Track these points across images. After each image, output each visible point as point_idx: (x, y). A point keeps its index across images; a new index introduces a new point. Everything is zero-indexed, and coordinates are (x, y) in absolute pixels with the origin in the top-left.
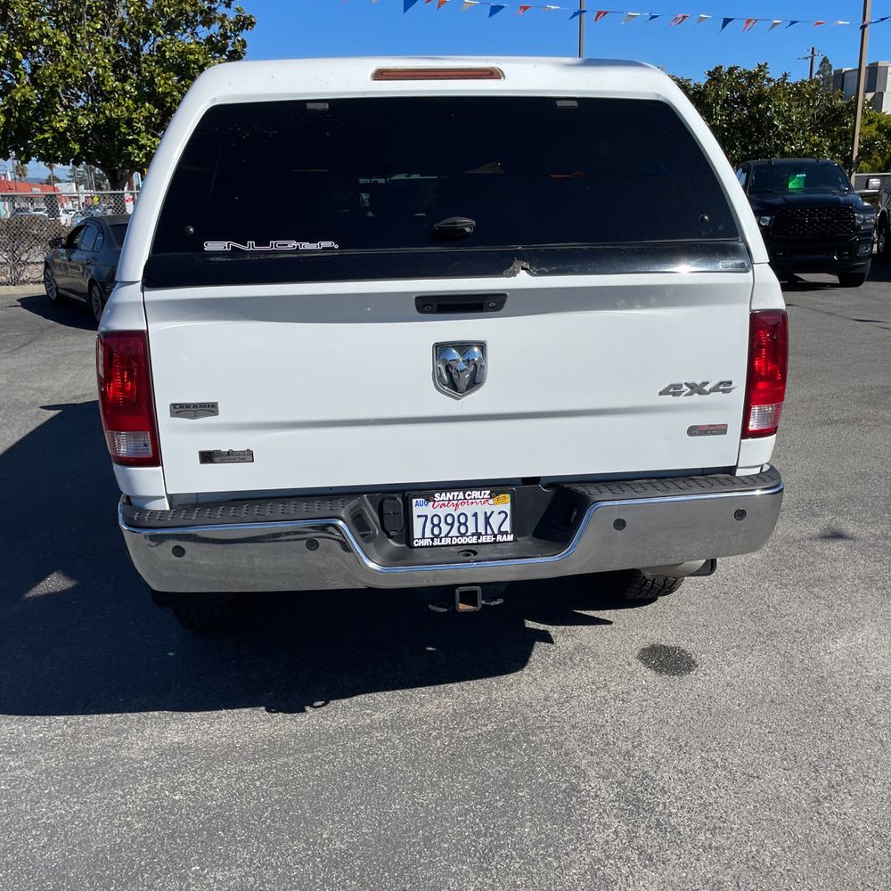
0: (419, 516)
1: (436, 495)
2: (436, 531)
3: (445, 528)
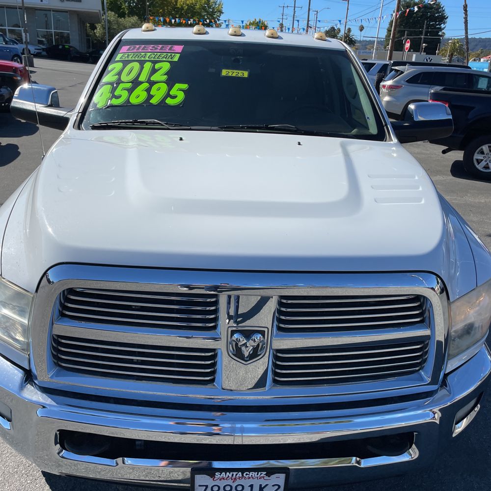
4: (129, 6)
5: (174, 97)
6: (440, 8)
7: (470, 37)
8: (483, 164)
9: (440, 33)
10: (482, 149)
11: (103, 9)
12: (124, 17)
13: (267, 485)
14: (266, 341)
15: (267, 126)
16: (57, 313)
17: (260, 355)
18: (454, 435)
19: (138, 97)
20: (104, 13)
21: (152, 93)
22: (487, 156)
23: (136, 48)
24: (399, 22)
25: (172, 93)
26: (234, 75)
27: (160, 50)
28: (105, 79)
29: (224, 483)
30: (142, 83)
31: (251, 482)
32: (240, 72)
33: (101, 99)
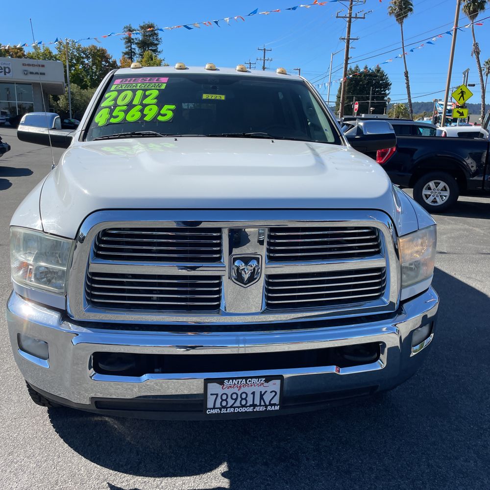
4: (91, 79)
5: (165, 115)
6: (384, 76)
7: (413, 101)
8: (431, 198)
9: (386, 99)
10: (429, 185)
11: (66, 81)
12: (87, 89)
13: (266, 392)
14: (260, 266)
15: (244, 134)
16: (92, 254)
17: (256, 278)
18: (411, 356)
19: (133, 116)
20: (67, 85)
21: (145, 112)
22: (434, 191)
23: (128, 81)
24: (348, 89)
25: (162, 112)
26: (213, 98)
27: (149, 81)
28: (103, 105)
29: (232, 391)
30: (135, 106)
31: (253, 389)
32: (218, 96)
33: (101, 119)
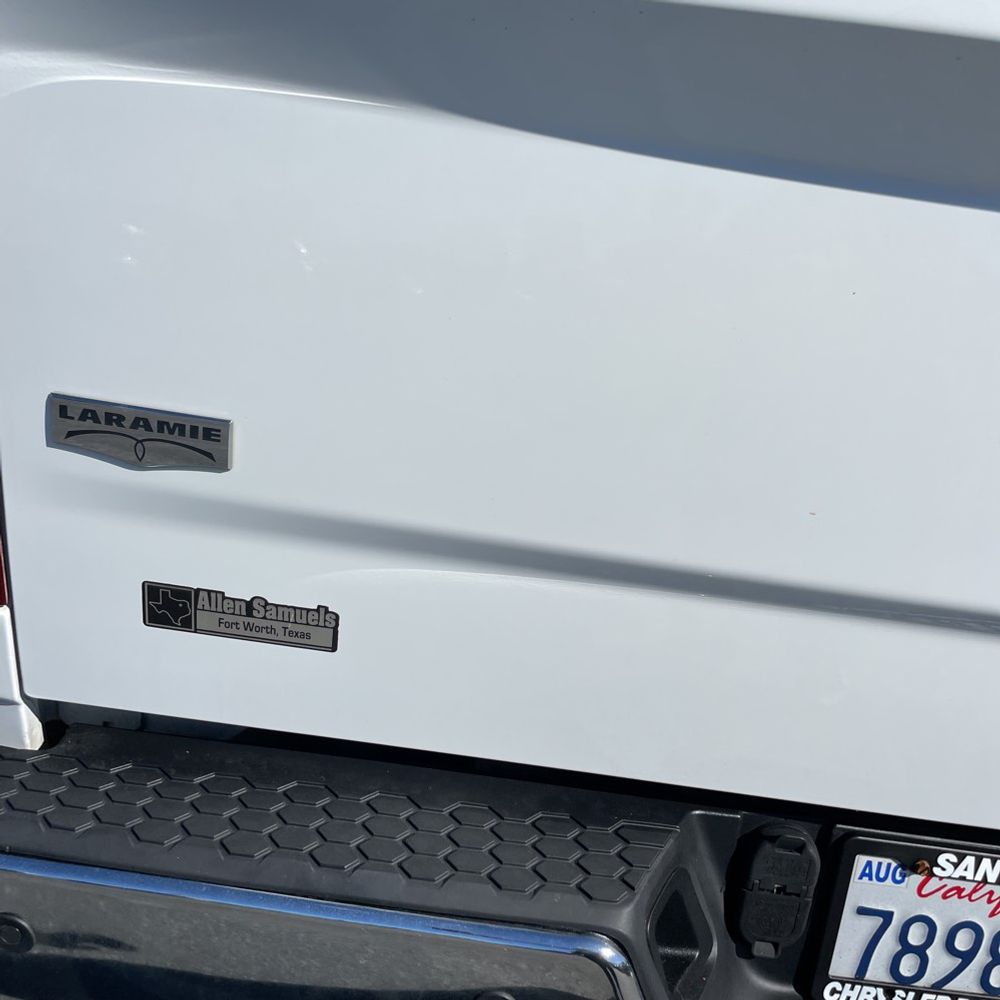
0: (862, 911)
1: (941, 860)
2: (907, 967)
3: (939, 962)
